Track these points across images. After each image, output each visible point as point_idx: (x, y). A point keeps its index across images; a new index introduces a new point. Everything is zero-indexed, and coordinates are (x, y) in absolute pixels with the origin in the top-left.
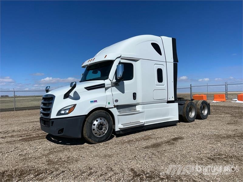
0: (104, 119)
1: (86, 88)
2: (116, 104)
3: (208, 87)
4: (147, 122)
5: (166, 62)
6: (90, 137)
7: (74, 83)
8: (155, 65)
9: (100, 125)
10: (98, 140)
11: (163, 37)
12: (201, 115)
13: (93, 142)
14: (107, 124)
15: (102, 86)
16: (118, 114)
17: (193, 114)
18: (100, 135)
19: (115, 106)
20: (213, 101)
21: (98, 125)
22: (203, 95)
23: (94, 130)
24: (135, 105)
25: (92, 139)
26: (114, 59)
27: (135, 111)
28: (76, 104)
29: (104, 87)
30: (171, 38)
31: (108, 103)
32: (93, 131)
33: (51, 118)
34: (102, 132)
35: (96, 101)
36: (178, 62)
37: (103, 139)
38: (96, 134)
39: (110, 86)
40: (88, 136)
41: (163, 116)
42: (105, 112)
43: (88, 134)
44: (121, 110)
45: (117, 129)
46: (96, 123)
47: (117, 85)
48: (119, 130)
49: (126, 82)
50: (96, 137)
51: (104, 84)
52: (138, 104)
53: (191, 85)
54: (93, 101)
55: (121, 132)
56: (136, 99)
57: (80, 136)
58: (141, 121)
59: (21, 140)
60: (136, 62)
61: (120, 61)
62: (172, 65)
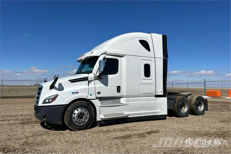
0: (85, 109)
1: (69, 81)
2: (98, 96)
3: (223, 82)
4: (131, 114)
5: (155, 58)
6: (70, 125)
7: (57, 76)
8: (142, 61)
9: (80, 114)
10: (78, 127)
11: (153, 34)
12: (196, 111)
13: (73, 129)
14: (88, 114)
15: (86, 79)
16: (100, 105)
17: (185, 110)
18: (80, 123)
19: (97, 98)
20: (228, 98)
21: (78, 114)
22: (217, 91)
23: (74, 118)
24: (119, 98)
25: (72, 127)
26: (99, 55)
27: (120, 103)
28: (58, 95)
29: (87, 80)
30: (162, 35)
31: (89, 95)
32: (73, 120)
33: (39, 106)
34: (82, 121)
35: (78, 92)
36: (168, 58)
37: (83, 127)
38: (76, 122)
39: (94, 79)
40: (68, 123)
41: (150, 109)
42: (86, 103)
43: (68, 122)
44: (104, 101)
45: (98, 119)
46: (76, 112)
47: (100, 79)
48: (101, 120)
49: (110, 76)
50: (76, 125)
51: (87, 78)
52: (122, 97)
53: (205, 80)
54: (74, 93)
55: (103, 122)
56: (120, 92)
57: (60, 123)
58: (124, 113)
59: (21, 123)
60: (121, 57)
61: (105, 57)
62: (162, 61)
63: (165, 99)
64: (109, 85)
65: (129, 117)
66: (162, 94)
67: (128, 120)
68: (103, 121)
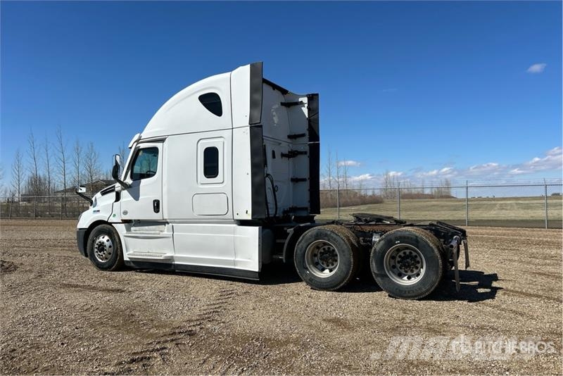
2: (125, 217)
5: (232, 128)
8: (201, 142)
14: (112, 246)
15: (113, 189)
16: (126, 233)
19: (122, 221)
31: (112, 215)
39: (120, 188)
45: (126, 258)
48: (129, 260)
51: (114, 186)
54: (96, 211)
56: (159, 212)
60: (163, 142)
62: (247, 134)
63: (255, 231)
64: (140, 198)
65: (176, 263)
66: (249, 218)
67: (173, 268)
68: (133, 262)
